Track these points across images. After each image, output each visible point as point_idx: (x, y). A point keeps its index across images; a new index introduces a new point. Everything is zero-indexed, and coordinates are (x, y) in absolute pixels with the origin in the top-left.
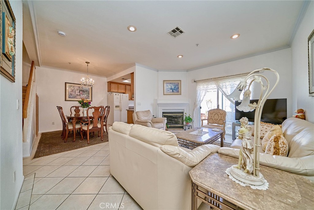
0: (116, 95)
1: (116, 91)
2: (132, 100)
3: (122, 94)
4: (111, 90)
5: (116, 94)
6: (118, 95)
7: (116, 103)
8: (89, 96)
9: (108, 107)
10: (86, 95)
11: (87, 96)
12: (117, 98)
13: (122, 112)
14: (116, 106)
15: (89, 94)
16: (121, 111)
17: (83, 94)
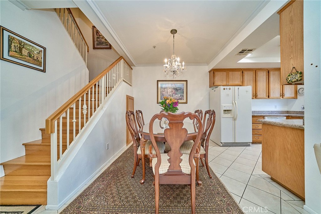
0: (224, 89)
1: (225, 83)
2: (256, 98)
3: (237, 87)
4: (216, 84)
5: (225, 87)
6: (230, 89)
7: (225, 105)
8: (183, 96)
9: (199, 112)
10: (179, 95)
11: (181, 96)
12: (228, 95)
13: (237, 122)
14: (225, 111)
15: (183, 93)
16: (234, 119)
17: (176, 94)
